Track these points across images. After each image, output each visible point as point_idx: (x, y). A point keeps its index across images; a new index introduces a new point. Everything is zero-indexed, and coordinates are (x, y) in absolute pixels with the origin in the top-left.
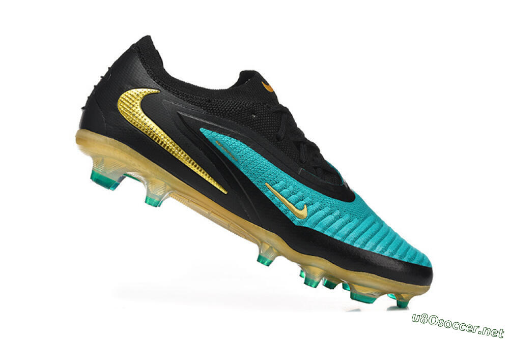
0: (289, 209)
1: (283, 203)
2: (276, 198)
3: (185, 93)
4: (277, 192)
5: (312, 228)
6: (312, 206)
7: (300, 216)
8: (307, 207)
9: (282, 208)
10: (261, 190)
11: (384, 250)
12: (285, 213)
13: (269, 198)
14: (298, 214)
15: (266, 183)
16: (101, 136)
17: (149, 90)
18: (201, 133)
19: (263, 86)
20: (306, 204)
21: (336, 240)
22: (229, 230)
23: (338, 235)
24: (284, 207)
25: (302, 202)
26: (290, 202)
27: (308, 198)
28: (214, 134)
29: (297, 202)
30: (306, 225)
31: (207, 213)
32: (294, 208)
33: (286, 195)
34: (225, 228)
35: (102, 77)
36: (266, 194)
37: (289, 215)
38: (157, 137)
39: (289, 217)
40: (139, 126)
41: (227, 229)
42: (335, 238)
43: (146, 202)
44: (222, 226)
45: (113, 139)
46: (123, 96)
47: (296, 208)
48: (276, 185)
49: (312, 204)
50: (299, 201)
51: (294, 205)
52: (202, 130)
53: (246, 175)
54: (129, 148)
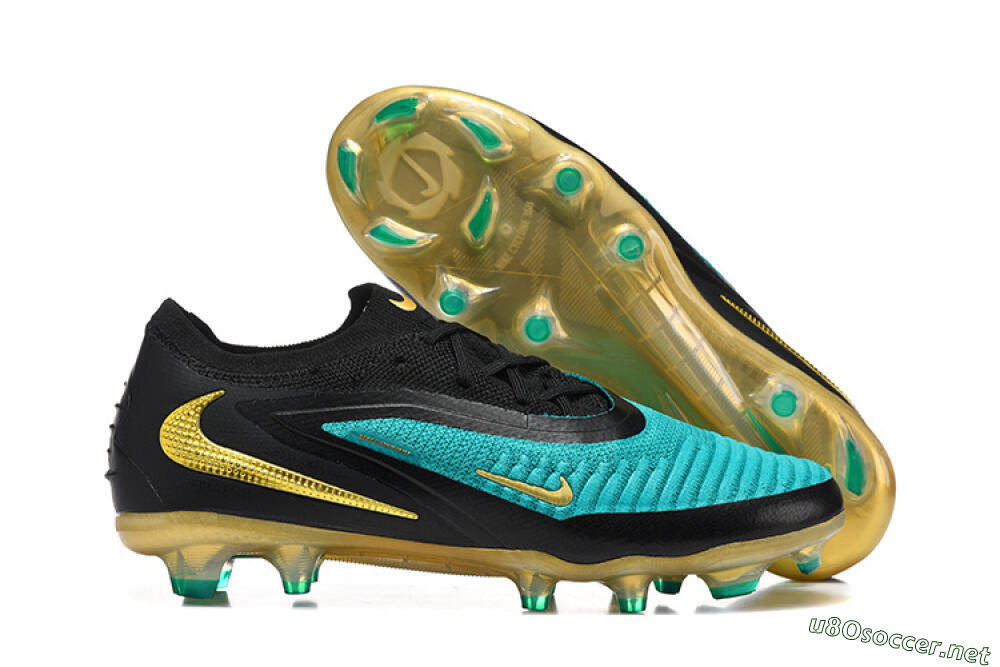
0: (536, 498)
1: (521, 493)
2: (506, 489)
3: (269, 375)
4: (502, 478)
5: (592, 513)
6: (574, 474)
7: (561, 501)
8: (566, 480)
9: (525, 501)
10: (474, 485)
11: (734, 493)
12: (532, 508)
13: (494, 494)
14: (555, 499)
15: (479, 472)
16: (157, 515)
17: (203, 398)
18: (327, 433)
19: (394, 306)
20: (562, 475)
21: (641, 514)
22: (453, 573)
23: (642, 504)
24: (527, 498)
25: (553, 474)
26: (532, 485)
27: (562, 462)
28: (351, 425)
29: (546, 479)
30: (579, 512)
31: (401, 560)
32: (544, 491)
33: (520, 476)
34: (444, 572)
35: (117, 405)
36: (485, 490)
37: (542, 507)
38: (253, 476)
39: (541, 512)
40: (215, 468)
41: (449, 573)
42: (638, 511)
43: (287, 592)
44: (437, 571)
45: (181, 513)
46: (164, 427)
47: (548, 489)
48: (496, 466)
49: (574, 470)
50: (548, 476)
51: (542, 486)
52: (327, 427)
53: (437, 471)
54: (214, 516)
